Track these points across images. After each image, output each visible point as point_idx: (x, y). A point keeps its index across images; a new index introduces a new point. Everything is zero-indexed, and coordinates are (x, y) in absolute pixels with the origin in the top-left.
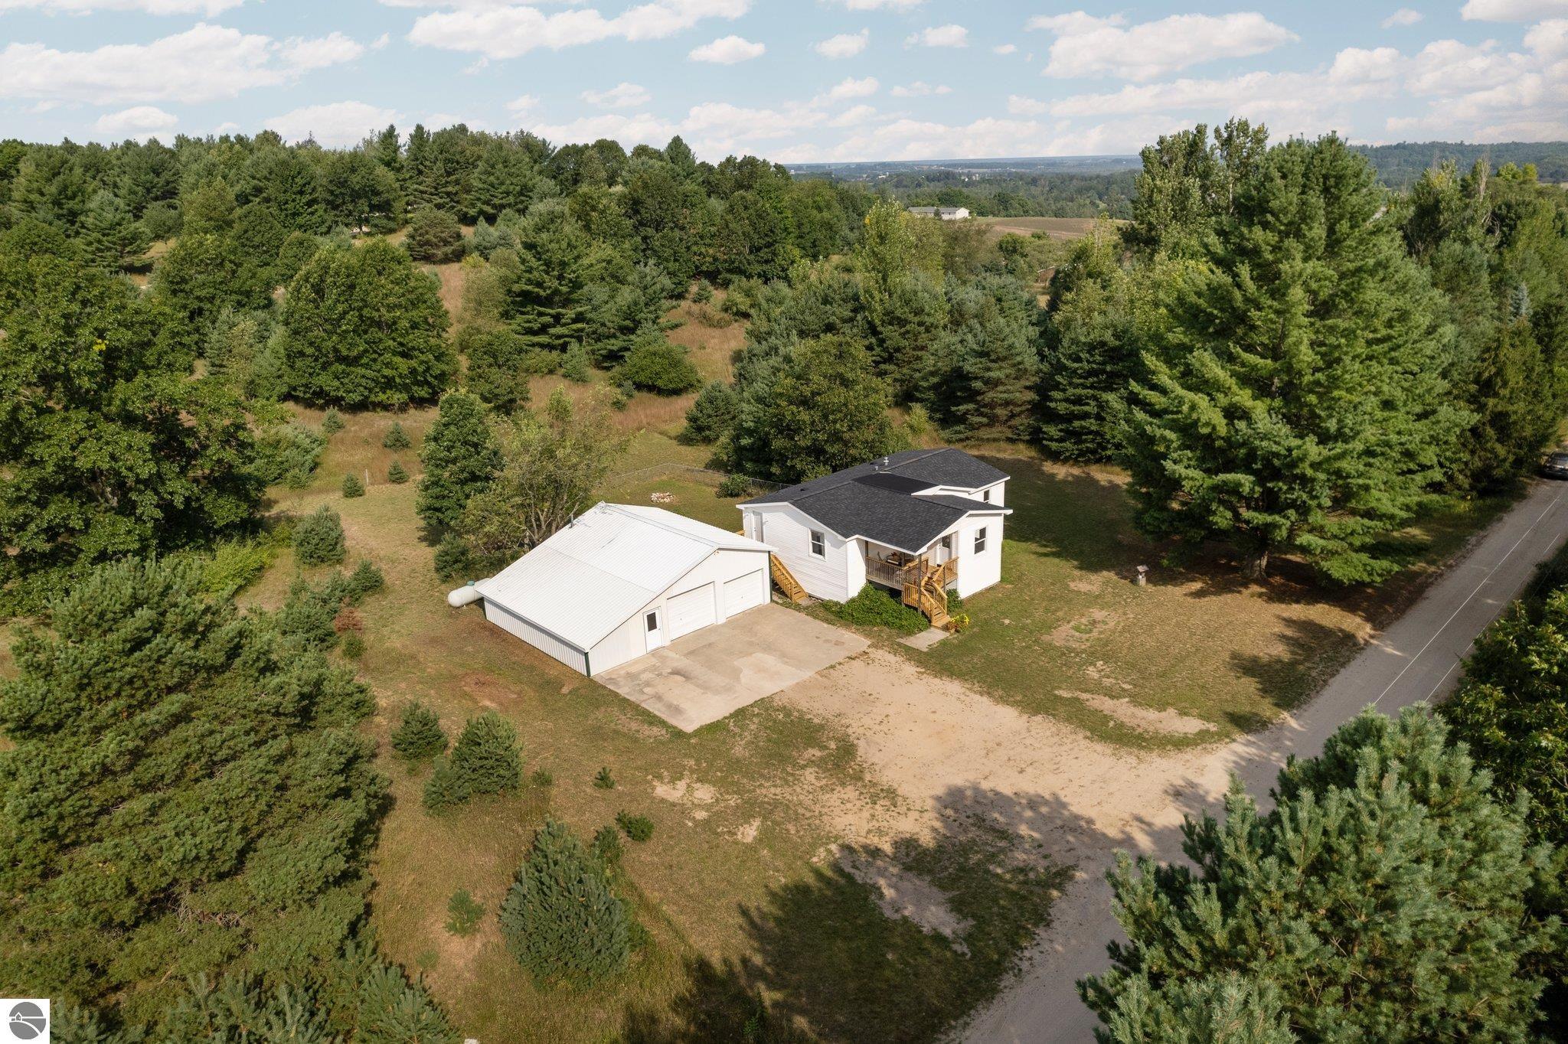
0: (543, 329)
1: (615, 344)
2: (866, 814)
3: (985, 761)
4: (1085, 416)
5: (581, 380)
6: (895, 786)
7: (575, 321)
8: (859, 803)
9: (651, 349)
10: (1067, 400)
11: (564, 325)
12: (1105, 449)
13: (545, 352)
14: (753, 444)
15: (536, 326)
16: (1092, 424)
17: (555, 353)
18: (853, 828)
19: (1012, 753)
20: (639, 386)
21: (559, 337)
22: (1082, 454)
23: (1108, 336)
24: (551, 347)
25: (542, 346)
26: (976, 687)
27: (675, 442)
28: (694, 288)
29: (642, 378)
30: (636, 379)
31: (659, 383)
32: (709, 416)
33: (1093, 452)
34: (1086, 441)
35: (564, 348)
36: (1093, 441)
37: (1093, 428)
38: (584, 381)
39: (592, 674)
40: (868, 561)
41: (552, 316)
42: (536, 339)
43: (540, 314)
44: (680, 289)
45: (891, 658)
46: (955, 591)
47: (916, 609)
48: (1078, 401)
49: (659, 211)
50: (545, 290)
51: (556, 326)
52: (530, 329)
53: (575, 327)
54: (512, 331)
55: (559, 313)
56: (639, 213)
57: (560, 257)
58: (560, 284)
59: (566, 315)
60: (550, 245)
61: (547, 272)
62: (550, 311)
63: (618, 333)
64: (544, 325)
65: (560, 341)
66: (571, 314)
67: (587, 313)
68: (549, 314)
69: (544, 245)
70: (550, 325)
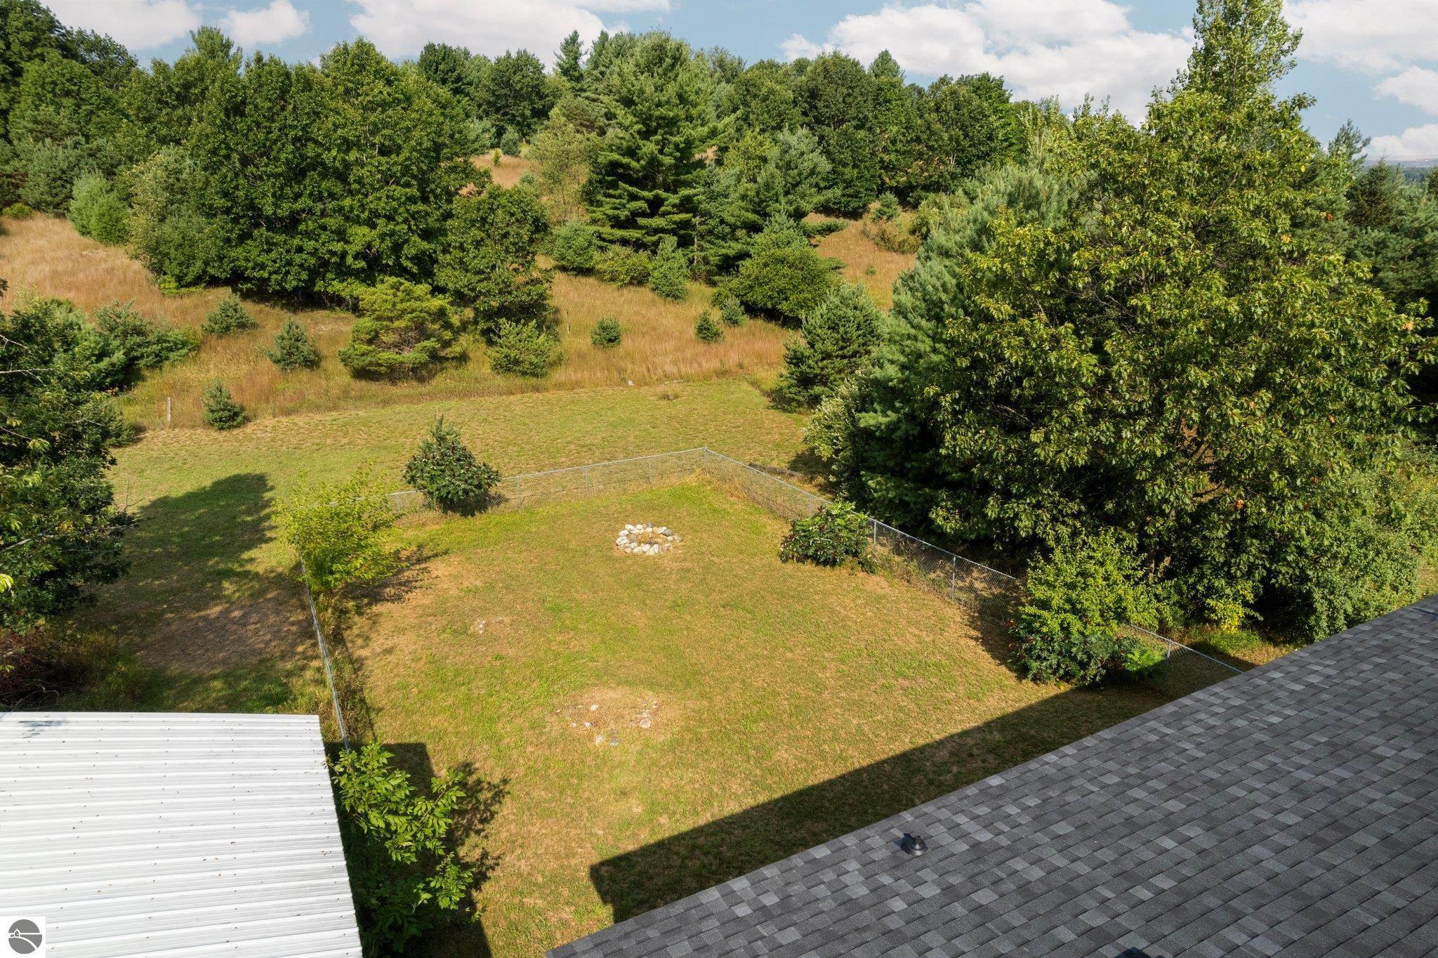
0: (633, 219)
1: (733, 248)
5: (674, 295)
7: (678, 208)
9: (778, 252)
11: (664, 215)
13: (628, 250)
14: (892, 427)
15: (624, 214)
17: (643, 255)
20: (752, 310)
21: (652, 232)
24: (639, 245)
25: (624, 242)
27: (766, 401)
28: (875, 206)
29: (757, 296)
30: (749, 297)
31: (784, 307)
32: (827, 356)
35: (654, 248)
38: (676, 297)
41: (647, 201)
42: (619, 233)
43: (634, 197)
44: (854, 204)
49: (841, 106)
50: (638, 161)
51: (651, 215)
52: (617, 218)
53: (677, 218)
54: (594, 222)
55: (657, 197)
56: (816, 108)
57: (663, 111)
58: (661, 152)
59: (666, 199)
60: (649, 89)
61: (646, 135)
62: (646, 194)
63: (741, 233)
64: (635, 214)
65: (655, 238)
66: (674, 199)
67: (701, 197)
68: (643, 198)
69: (642, 91)
70: (643, 214)
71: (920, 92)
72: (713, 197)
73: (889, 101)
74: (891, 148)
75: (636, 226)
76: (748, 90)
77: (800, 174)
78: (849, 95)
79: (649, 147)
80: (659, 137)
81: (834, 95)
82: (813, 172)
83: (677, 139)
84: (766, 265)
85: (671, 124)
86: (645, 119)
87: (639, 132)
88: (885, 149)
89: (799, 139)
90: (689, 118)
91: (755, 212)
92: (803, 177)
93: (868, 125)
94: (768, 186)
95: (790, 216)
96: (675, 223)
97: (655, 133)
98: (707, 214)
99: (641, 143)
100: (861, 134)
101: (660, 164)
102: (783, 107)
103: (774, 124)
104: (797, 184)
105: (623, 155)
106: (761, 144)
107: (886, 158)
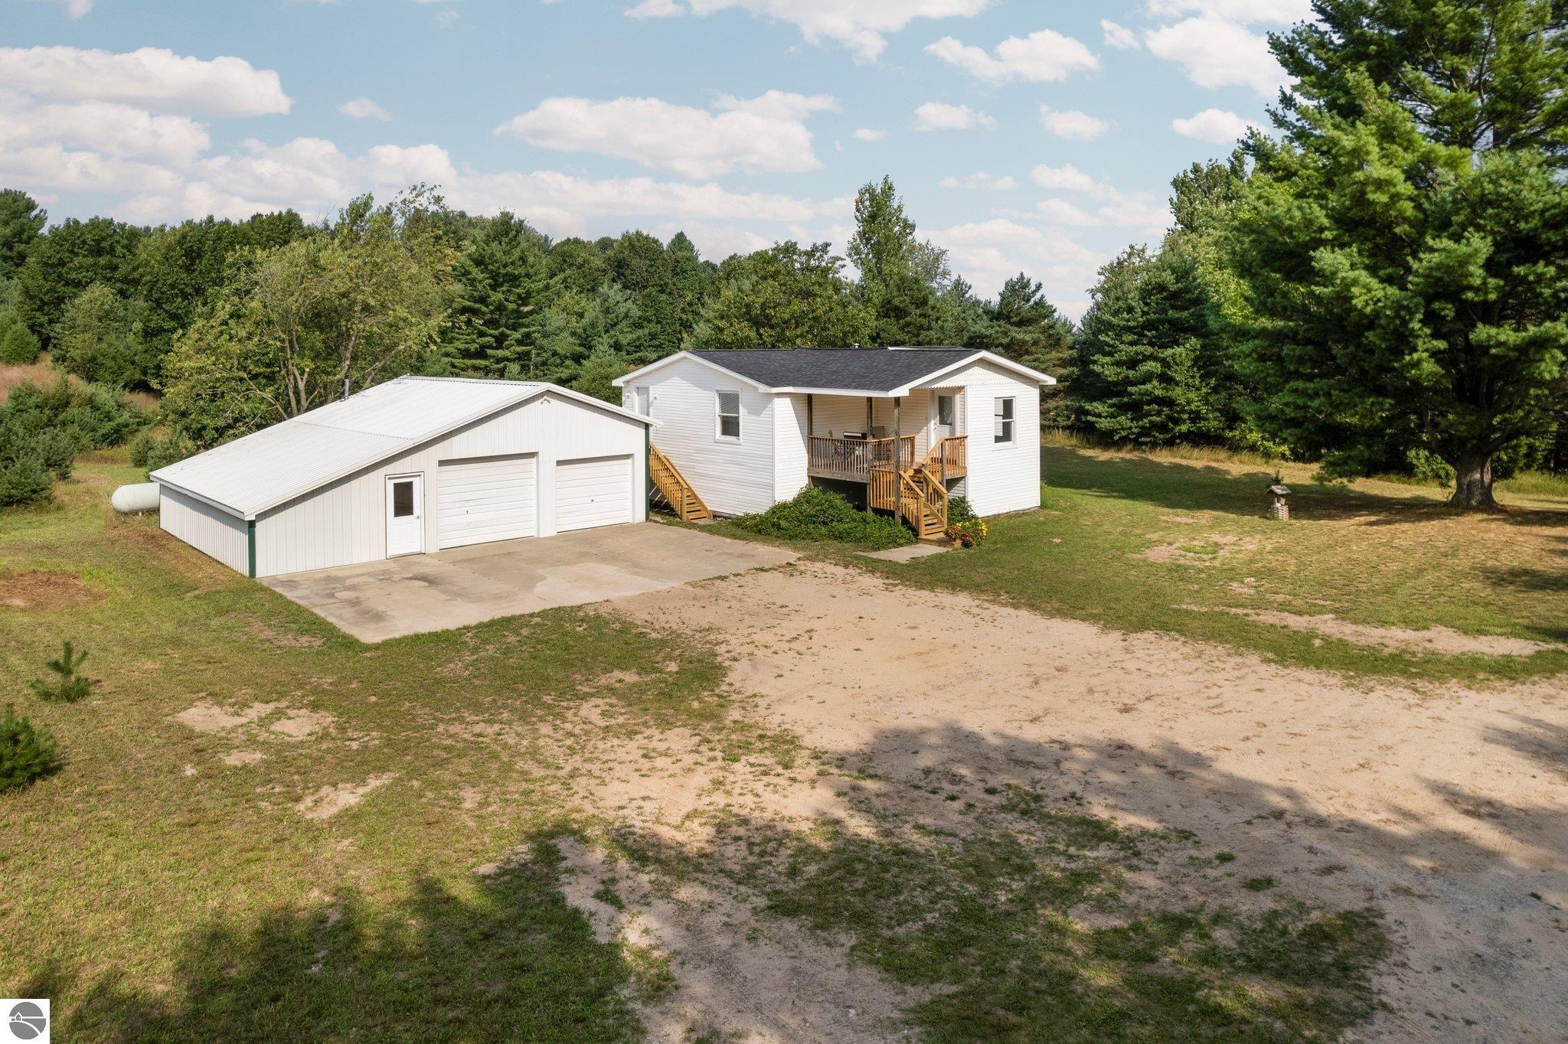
0: (481, 353)
1: (564, 373)
2: (701, 779)
3: (1033, 693)
4: (1147, 378)
6: (799, 730)
7: (520, 342)
8: (688, 760)
9: (603, 371)
10: (1118, 364)
11: (508, 347)
12: (1177, 422)
15: (473, 347)
16: (1156, 388)
18: (648, 806)
19: (1095, 681)
21: (499, 361)
22: (1145, 432)
23: (1168, 277)
24: (488, 370)
26: (1004, 598)
33: (1163, 428)
34: (1148, 414)
35: (501, 373)
36: (1159, 413)
37: (1159, 392)
39: (260, 573)
40: (813, 443)
41: (493, 337)
42: (469, 362)
43: (482, 334)
45: (840, 571)
46: (963, 500)
47: (891, 514)
48: (1133, 363)
49: (645, 274)
50: (487, 306)
51: (496, 348)
52: (467, 350)
53: (520, 349)
54: (447, 355)
55: (503, 334)
56: (623, 275)
57: (509, 269)
58: (507, 300)
59: (508, 336)
60: (499, 255)
61: (494, 287)
62: (492, 332)
63: (568, 362)
64: (483, 347)
65: (501, 366)
66: (517, 335)
67: (536, 335)
68: (491, 335)
69: (492, 255)
70: (491, 347)
71: (713, 267)
72: (545, 336)
73: (686, 272)
74: (688, 308)
75: (485, 357)
76: (564, 261)
77: (617, 317)
78: (652, 266)
79: (497, 297)
80: (504, 288)
81: (638, 264)
82: (626, 316)
83: (519, 290)
84: (594, 380)
85: (514, 280)
86: (494, 276)
87: (490, 285)
88: (683, 310)
89: (613, 292)
90: (528, 276)
91: (580, 345)
92: (620, 318)
93: (668, 290)
94: (593, 325)
95: (611, 346)
96: (517, 353)
97: (502, 285)
98: (542, 348)
99: (490, 292)
100: (663, 297)
101: (505, 309)
102: (597, 274)
103: (589, 287)
104: (615, 325)
105: (475, 302)
106: (578, 303)
107: (684, 317)
